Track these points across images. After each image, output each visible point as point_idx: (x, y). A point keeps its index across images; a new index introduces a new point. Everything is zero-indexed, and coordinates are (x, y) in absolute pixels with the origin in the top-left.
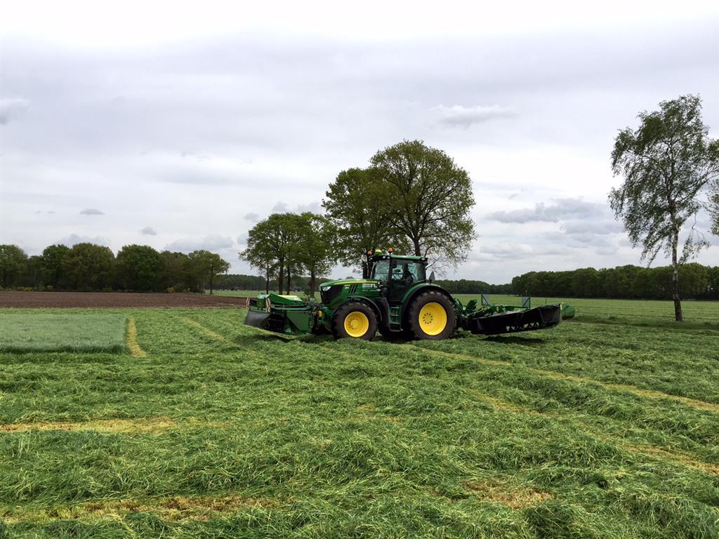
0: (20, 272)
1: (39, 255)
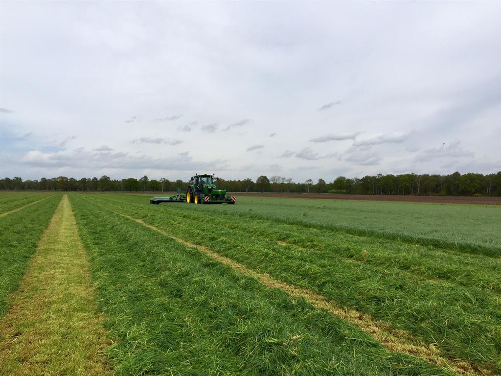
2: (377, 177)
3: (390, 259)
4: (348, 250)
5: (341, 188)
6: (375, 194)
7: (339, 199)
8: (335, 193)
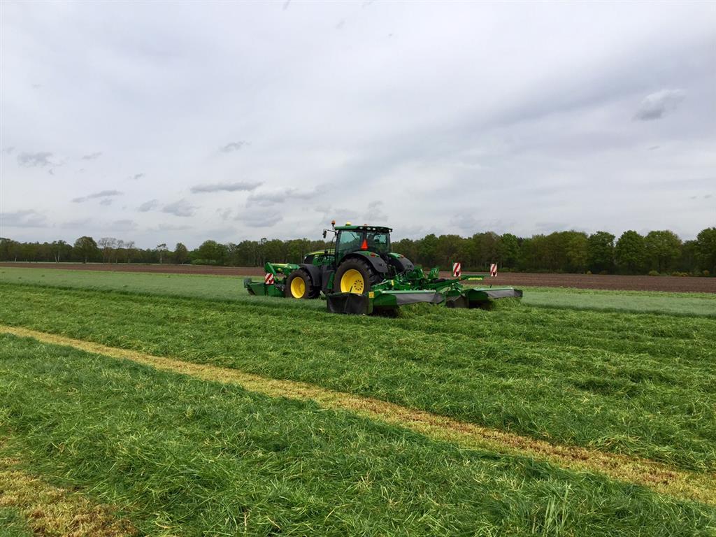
0: (675, 257)
1: (693, 240)
2: (260, 243)
8: (201, 264)
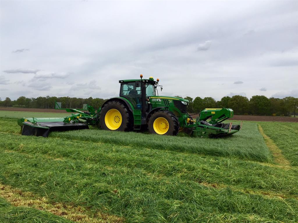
1: (220, 101)
2: (47, 98)
3: (36, 148)
4: (11, 144)
5: (22, 104)
6: (45, 108)
7: (19, 111)
8: (18, 107)
